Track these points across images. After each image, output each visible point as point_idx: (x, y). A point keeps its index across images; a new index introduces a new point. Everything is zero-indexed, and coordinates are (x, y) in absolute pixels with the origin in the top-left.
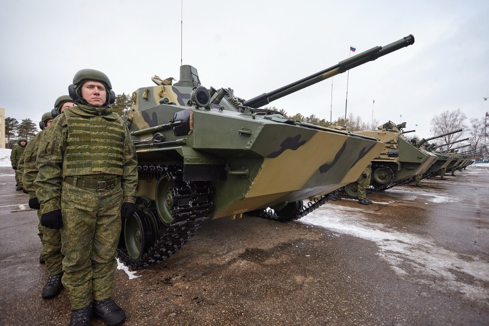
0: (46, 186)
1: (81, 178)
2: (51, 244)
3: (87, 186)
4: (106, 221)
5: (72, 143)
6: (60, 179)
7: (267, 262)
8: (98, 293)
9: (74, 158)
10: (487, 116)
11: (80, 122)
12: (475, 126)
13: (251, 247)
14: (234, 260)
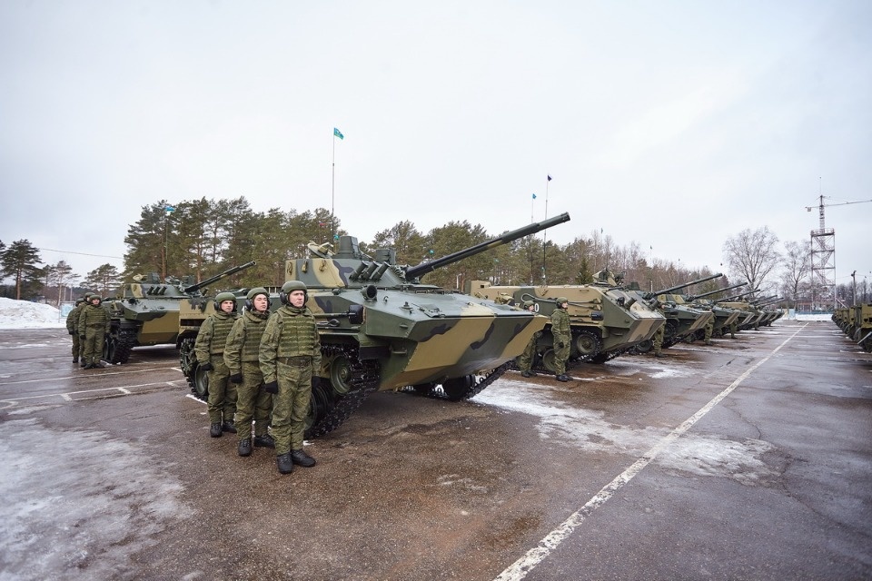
0: (269, 365)
1: (290, 358)
2: (245, 412)
3: (295, 364)
4: (303, 389)
5: (286, 335)
6: (277, 359)
7: (427, 433)
8: (295, 444)
9: (287, 345)
10: (812, 236)
11: (290, 320)
12: (792, 255)
13: (414, 423)
14: (397, 433)
